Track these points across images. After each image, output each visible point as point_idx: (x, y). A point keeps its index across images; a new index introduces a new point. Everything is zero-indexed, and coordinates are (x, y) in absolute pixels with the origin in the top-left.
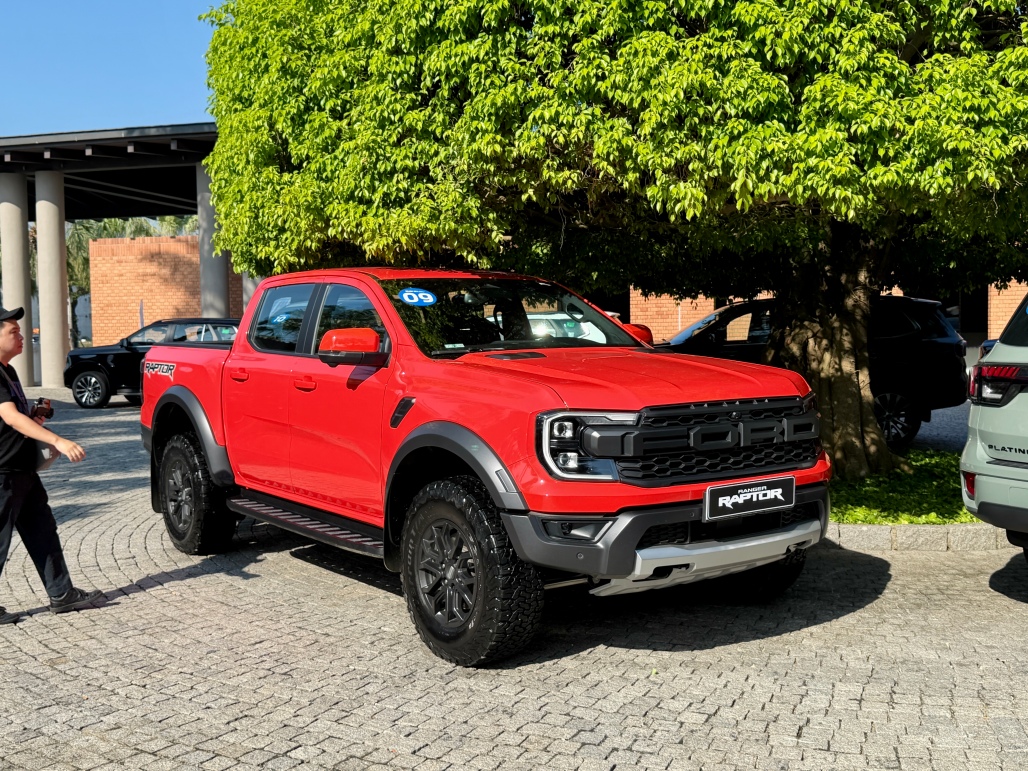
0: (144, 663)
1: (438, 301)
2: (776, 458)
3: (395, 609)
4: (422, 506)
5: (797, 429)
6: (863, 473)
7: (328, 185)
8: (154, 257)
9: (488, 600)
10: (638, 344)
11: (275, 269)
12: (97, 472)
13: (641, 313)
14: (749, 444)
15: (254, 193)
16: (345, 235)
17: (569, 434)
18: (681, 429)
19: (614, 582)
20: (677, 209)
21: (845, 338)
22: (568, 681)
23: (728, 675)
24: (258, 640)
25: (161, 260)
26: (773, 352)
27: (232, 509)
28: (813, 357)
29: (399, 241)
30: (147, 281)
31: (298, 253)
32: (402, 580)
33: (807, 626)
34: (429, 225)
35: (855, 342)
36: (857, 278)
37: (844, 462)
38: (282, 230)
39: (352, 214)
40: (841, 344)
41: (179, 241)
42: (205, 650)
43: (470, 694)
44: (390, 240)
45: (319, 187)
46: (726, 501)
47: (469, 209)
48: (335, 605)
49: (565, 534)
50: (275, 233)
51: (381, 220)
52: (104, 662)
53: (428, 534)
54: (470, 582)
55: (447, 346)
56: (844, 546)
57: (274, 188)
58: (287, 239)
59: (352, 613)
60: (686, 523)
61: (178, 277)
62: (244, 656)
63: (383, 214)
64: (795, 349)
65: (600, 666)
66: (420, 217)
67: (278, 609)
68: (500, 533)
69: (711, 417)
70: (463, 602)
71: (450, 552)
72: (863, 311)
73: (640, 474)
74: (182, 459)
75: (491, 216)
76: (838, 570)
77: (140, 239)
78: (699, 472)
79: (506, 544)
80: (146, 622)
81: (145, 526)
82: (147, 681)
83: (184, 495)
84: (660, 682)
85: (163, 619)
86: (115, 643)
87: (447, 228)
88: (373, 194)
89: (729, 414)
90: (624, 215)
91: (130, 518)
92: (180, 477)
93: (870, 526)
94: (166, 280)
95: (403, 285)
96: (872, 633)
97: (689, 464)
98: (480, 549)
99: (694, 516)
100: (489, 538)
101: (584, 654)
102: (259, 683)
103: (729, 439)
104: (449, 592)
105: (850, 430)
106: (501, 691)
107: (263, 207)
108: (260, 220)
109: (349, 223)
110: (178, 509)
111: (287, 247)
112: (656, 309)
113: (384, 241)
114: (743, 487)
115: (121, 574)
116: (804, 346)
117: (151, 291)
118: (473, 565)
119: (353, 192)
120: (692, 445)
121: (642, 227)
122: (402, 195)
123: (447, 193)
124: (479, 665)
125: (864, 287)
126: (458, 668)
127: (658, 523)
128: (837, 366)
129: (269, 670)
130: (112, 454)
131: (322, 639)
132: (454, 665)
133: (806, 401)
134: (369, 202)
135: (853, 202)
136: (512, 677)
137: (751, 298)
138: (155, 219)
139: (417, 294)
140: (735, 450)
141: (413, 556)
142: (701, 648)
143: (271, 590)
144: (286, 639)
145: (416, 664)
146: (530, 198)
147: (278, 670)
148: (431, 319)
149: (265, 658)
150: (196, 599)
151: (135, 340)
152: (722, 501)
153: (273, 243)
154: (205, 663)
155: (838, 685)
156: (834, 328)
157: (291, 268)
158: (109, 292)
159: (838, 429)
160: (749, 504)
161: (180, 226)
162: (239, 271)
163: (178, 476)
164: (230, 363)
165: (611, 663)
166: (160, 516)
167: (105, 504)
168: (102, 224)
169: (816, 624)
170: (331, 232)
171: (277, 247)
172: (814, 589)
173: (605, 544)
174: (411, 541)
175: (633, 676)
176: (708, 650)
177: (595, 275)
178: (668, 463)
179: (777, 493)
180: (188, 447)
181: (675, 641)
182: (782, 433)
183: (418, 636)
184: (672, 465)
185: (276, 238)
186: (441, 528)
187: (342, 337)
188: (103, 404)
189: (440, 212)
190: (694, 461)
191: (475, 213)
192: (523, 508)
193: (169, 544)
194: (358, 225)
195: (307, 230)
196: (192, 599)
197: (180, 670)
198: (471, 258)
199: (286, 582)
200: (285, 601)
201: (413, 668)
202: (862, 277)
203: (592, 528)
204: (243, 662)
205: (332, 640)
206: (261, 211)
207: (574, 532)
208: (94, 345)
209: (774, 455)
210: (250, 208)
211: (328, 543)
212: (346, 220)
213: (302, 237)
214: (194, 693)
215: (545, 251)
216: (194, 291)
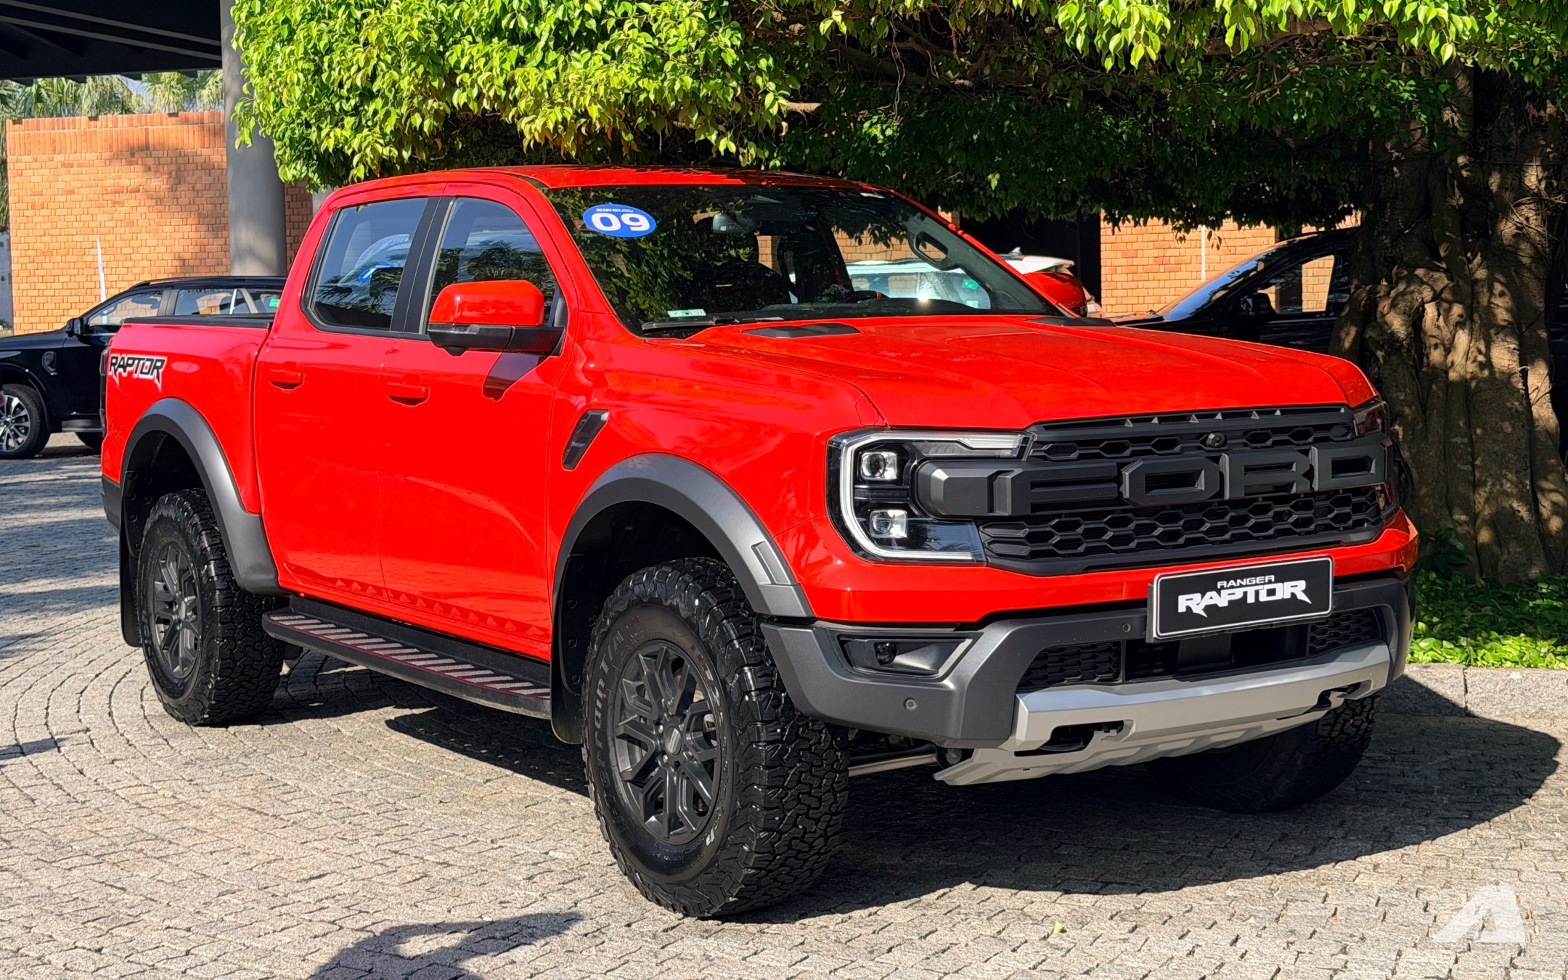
0: (101, 912)
1: (660, 228)
2: (1296, 524)
3: (578, 821)
4: (620, 615)
5: (1340, 467)
6: (1535, 572)
7: (452, 7)
8: (137, 152)
9: (742, 788)
10: (1052, 311)
11: (354, 172)
12: (19, 578)
13: (1124, 261)
14: (1241, 494)
15: (313, 24)
16: (486, 104)
17: (890, 474)
18: (1106, 464)
19: (980, 755)
20: (1112, 46)
21: (1498, 301)
22: (892, 943)
23: (1200, 935)
24: (316, 873)
25: (150, 161)
26: (1353, 331)
27: (272, 635)
28: (1433, 341)
29: (585, 114)
30: (122, 204)
31: (398, 138)
32: (585, 758)
33: (1370, 852)
34: (644, 83)
35: (1519, 309)
36: (1521, 182)
37: (1496, 549)
38: (367, 95)
39: (496, 62)
40: (1489, 312)
41: (186, 121)
42: (216, 890)
43: (705, 963)
44: (569, 113)
45: (435, 12)
46: (1193, 603)
47: (720, 50)
48: (464, 813)
49: (882, 662)
50: (353, 102)
51: (550, 74)
52: (24, 910)
53: (632, 667)
54: (708, 755)
55: (672, 314)
56: (1475, 710)
57: (350, 15)
58: (375, 112)
59: (496, 828)
60: (1117, 644)
61: (184, 193)
62: (287, 900)
63: (555, 62)
64: (1397, 324)
65: (957, 919)
66: (626, 66)
67: (356, 820)
68: (762, 663)
69: (1166, 444)
70: (696, 797)
71: (672, 702)
72: (1534, 246)
73: (1025, 550)
74: (180, 541)
75: (763, 63)
76: (1456, 754)
77: (107, 119)
78: (1140, 547)
79: (772, 683)
80: (106, 842)
81: (111, 676)
82: (105, 942)
83: (183, 612)
84: (1066, 945)
85: (138, 838)
86: (48, 879)
87: (677, 87)
88: (536, 23)
89: (1202, 436)
90: (1031, 59)
91: (83, 659)
92: (175, 576)
93: (1528, 671)
94: (159, 201)
95: (595, 197)
96: (1497, 865)
97: (1121, 531)
98: (726, 694)
99: (1130, 631)
100: (742, 673)
101: (930, 897)
102: (312, 944)
103: (1201, 485)
104: (671, 778)
105: (1507, 486)
106: (762, 959)
107: (330, 50)
108: (324, 76)
109: (490, 80)
110: (172, 637)
111: (377, 129)
112: (1155, 253)
113: (556, 115)
114: (1227, 577)
115: (63, 761)
116: (1416, 318)
117: (131, 224)
118: (713, 725)
119: (497, 21)
120: (1127, 495)
121: (1069, 83)
122: (592, 24)
123: (677, 21)
124: (724, 917)
125: (1537, 198)
126: (687, 920)
127: (1059, 643)
128: (1481, 358)
129: (333, 923)
130: (49, 545)
131: (435, 872)
132: (680, 915)
133: (1361, 416)
134: (531, 39)
135: (1453, 29)
136: (787, 937)
137: (1330, 224)
138: (139, 78)
139: (618, 215)
140: (1213, 507)
141: (604, 712)
142: (1157, 889)
143: (346, 787)
144: (368, 871)
145: (609, 914)
146: (835, 27)
147: (349, 923)
148: (648, 264)
149: (326, 903)
150: (203, 802)
151: (95, 321)
152: (1184, 602)
153: (349, 121)
154: (215, 912)
155: (1409, 953)
156: (1477, 281)
157: (386, 167)
158: (48, 225)
159: (1485, 483)
160: (1239, 608)
161: (191, 93)
162: (290, 177)
163: (171, 572)
164: (268, 355)
165: (979, 914)
166: (139, 655)
167: (34, 636)
168: (34, 89)
169: (1388, 848)
170: (459, 98)
171: (357, 129)
172: (1399, 788)
173: (957, 681)
174: (601, 683)
175: (1016, 935)
176: (1169, 893)
177: (994, 181)
178: (1080, 530)
179: (1297, 588)
180: (189, 517)
181: (1108, 878)
182: (1309, 475)
183: (616, 866)
184: (1088, 534)
185: (356, 111)
186: (654, 656)
187: (472, 299)
188: (34, 450)
189: (666, 58)
190: (1132, 526)
191: (730, 57)
192: (804, 614)
193: (155, 705)
194: (509, 84)
195: (412, 96)
196: (196, 803)
197: (167, 923)
198: (726, 144)
199: (374, 775)
200: (371, 807)
201: (603, 920)
202: (1533, 177)
203: (933, 653)
204: (284, 909)
205: (453, 872)
206: (326, 59)
207: (900, 659)
208: (16, 333)
209: (1294, 517)
210: (306, 53)
211: (450, 692)
212: (485, 75)
213: (404, 109)
214: (190, 961)
215: (889, 132)
216: (216, 223)
